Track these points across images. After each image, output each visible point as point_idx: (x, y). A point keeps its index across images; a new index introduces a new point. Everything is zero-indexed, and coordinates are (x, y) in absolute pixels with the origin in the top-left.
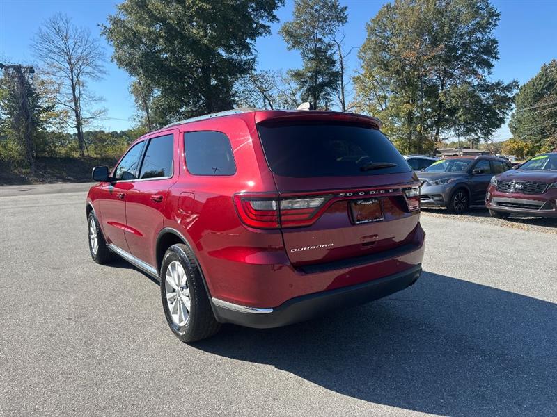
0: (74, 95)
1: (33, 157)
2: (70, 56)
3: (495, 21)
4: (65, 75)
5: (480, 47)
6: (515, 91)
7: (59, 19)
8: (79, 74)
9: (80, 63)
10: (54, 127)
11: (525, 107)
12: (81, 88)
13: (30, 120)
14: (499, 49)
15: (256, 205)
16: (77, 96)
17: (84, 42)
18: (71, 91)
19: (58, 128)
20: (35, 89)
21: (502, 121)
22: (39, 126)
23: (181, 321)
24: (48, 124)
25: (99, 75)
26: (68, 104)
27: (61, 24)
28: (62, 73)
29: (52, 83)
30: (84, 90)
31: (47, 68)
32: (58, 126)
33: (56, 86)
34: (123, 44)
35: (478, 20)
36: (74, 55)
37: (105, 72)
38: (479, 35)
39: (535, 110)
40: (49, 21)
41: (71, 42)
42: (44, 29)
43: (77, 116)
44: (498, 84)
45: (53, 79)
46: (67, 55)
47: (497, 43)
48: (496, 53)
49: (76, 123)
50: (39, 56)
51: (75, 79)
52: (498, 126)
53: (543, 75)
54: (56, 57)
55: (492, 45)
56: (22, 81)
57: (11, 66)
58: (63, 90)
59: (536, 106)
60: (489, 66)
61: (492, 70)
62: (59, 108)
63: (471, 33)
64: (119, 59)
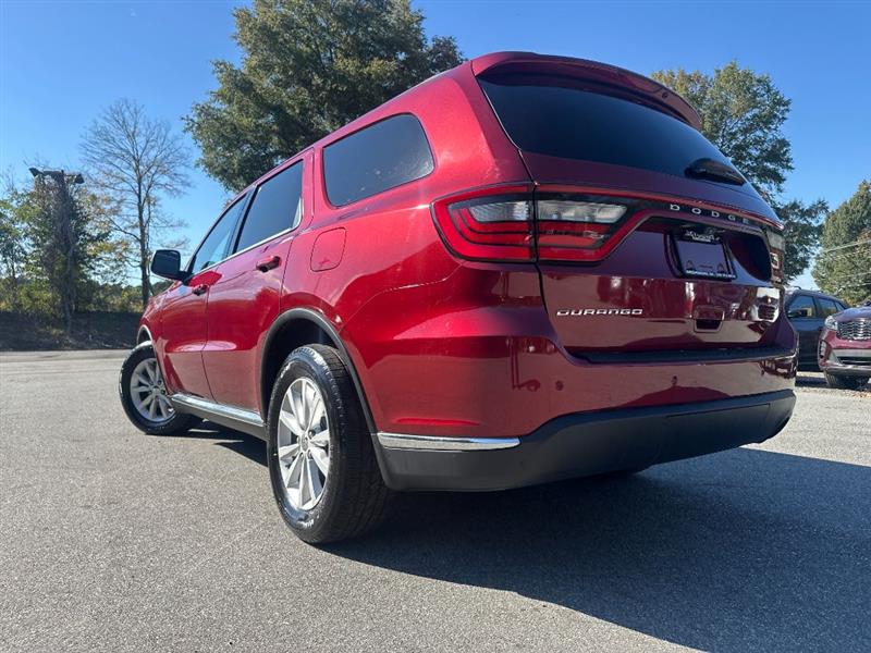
0: (141, 218)
1: (71, 310)
2: (138, 161)
3: (783, 113)
4: (129, 188)
5: (762, 151)
6: (822, 218)
7: (124, 107)
8: (150, 187)
9: (153, 171)
10: (106, 267)
11: (837, 245)
12: (152, 208)
13: (70, 253)
14: (792, 153)
15: (482, 213)
16: (145, 218)
17: (160, 142)
18: (137, 212)
19: (112, 267)
20: (81, 208)
21: (804, 263)
22: (84, 263)
23: (305, 500)
24: (98, 260)
25: (180, 188)
26: (129, 231)
27: (127, 114)
28: (125, 185)
29: (109, 201)
30: (156, 211)
31: (101, 178)
32: (114, 264)
33: (114, 204)
34: (217, 144)
35: (756, 111)
36: (144, 160)
37: (189, 185)
38: (759, 133)
39: (853, 249)
40: (109, 111)
41: (140, 140)
42: (101, 122)
43: (143, 249)
44: (794, 206)
45: (111, 195)
46: (134, 157)
47: (789, 145)
48: (788, 161)
49: (140, 259)
50: (92, 161)
51: (143, 195)
52: (798, 272)
53: (862, 197)
54: (117, 162)
55: (781, 148)
56: (64, 196)
57: (49, 173)
58: (124, 210)
59: (853, 244)
60: (779, 179)
61: (782, 185)
62: (115, 236)
63: (745, 131)
64: (209, 165)
